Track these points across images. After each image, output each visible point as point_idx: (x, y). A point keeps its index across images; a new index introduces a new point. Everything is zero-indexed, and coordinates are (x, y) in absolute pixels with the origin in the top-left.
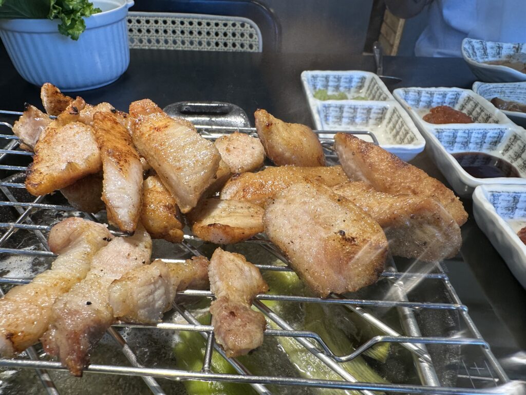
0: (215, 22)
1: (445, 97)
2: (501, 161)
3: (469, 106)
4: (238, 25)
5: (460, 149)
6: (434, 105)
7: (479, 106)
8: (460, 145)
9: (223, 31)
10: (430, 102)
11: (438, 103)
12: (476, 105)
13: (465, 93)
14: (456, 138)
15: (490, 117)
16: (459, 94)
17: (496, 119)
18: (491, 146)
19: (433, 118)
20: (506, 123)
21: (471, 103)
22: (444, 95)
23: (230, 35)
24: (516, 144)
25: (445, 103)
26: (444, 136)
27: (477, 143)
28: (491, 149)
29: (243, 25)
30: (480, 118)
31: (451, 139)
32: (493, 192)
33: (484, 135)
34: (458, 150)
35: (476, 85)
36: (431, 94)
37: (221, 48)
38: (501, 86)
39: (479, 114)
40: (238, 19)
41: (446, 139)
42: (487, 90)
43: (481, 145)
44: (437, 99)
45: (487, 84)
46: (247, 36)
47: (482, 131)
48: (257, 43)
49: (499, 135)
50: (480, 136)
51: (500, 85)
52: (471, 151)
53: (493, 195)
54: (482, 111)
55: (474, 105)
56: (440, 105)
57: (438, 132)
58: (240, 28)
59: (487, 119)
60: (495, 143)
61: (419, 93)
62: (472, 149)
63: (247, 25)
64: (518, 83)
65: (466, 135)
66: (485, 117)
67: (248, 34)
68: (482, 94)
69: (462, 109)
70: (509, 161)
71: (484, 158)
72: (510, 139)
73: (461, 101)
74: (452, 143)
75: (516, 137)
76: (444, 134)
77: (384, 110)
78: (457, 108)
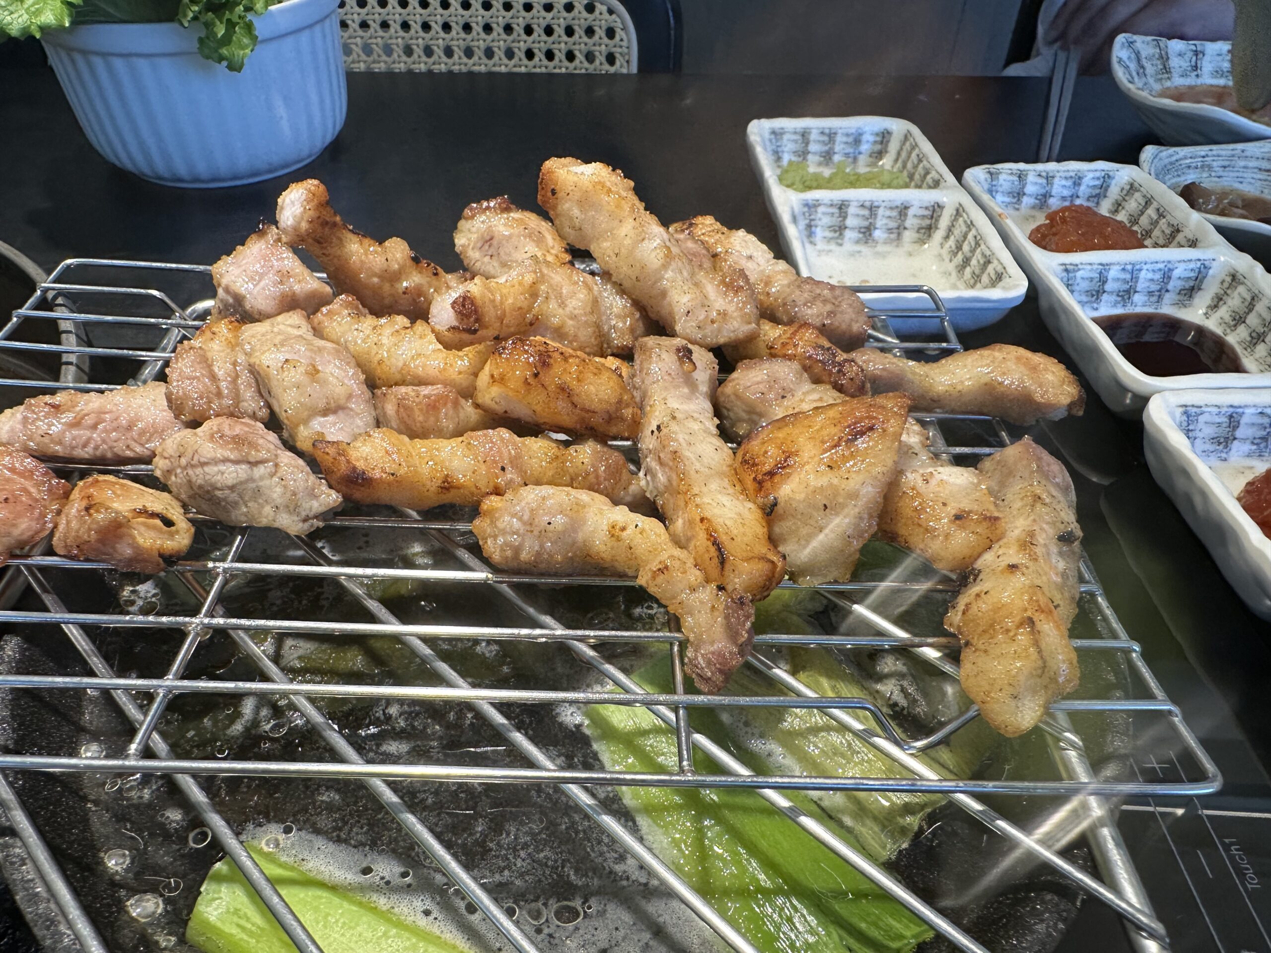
1: (1079, 185)
2: (1202, 332)
3: (1132, 205)
4: (579, 7)
6: (1054, 203)
8: (1114, 298)
9: (544, 24)
11: (1064, 198)
13: (1124, 173)
16: (1109, 177)
17: (1191, 237)
18: (1181, 298)
22: (1077, 181)
23: (559, 31)
24: (1236, 294)
25: (1078, 197)
26: (1079, 280)
27: (1150, 293)
29: (590, 8)
32: (1186, 406)
33: (1167, 276)
34: (1108, 308)
36: (1047, 178)
37: (541, 64)
38: (1203, 153)
39: (1155, 223)
41: (1085, 285)
42: (1171, 163)
43: (1159, 296)
44: (1060, 190)
45: (1172, 150)
46: (600, 33)
47: (1161, 266)
48: (626, 50)
49: (1200, 272)
51: (1202, 150)
52: (1139, 310)
53: (1185, 413)
55: (1143, 202)
56: (1067, 204)
57: (1067, 270)
58: (585, 14)
59: (1172, 237)
60: (1190, 291)
61: (1021, 176)
62: (1140, 305)
63: (600, 8)
64: (1240, 146)
67: (604, 28)
71: (1164, 325)
72: (1222, 282)
73: (1114, 192)
74: (1096, 294)
75: (1235, 278)
76: (1079, 274)
77: (936, 210)
78: (1104, 209)
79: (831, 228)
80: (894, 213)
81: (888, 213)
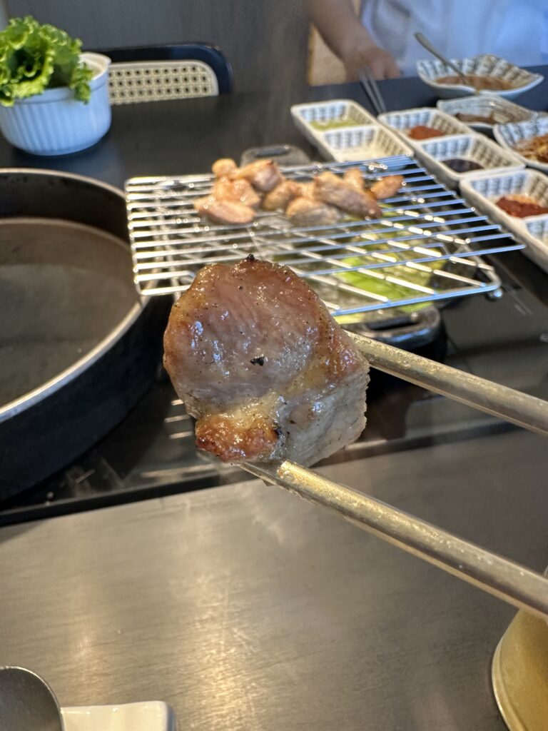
0: (163, 69)
1: (419, 118)
5: (442, 157)
7: (447, 122)
9: (174, 78)
10: (408, 124)
12: (444, 121)
13: (433, 112)
14: (437, 149)
15: (456, 130)
16: (428, 114)
17: (461, 131)
18: (462, 151)
19: (416, 135)
20: (470, 133)
21: (440, 120)
23: (181, 80)
24: (480, 148)
25: (419, 123)
27: (452, 151)
28: (463, 154)
29: (194, 69)
30: (449, 131)
31: (434, 150)
33: (456, 144)
35: (440, 103)
36: (407, 116)
37: (174, 96)
40: (188, 64)
41: (431, 151)
42: (449, 107)
43: (455, 152)
44: (413, 121)
45: (449, 102)
46: (199, 79)
47: (454, 142)
49: (466, 143)
50: (454, 146)
51: (458, 101)
53: (473, 183)
54: (449, 126)
56: (417, 125)
58: (192, 72)
60: (465, 149)
63: (199, 69)
65: (444, 147)
66: (453, 130)
67: (201, 77)
68: (446, 111)
69: (434, 126)
70: (476, 161)
72: (474, 145)
73: (431, 119)
74: (435, 153)
75: (478, 143)
76: (429, 147)
77: (372, 132)
78: (429, 125)
81: (356, 136)
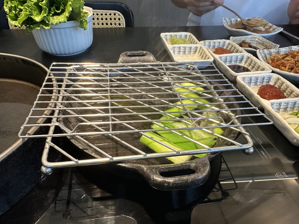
0: (101, 13)
2: (244, 67)
3: (230, 47)
4: (112, 14)
5: (229, 64)
6: (216, 47)
7: (234, 46)
8: (228, 62)
9: (105, 18)
10: (214, 46)
11: (217, 46)
12: (232, 46)
13: (227, 41)
14: (227, 59)
15: (238, 51)
16: (225, 42)
17: (240, 51)
19: (217, 52)
20: (244, 52)
21: (230, 45)
22: (220, 43)
23: (109, 19)
25: (220, 46)
26: (222, 59)
28: (240, 63)
29: (115, 14)
30: (234, 51)
31: (225, 60)
32: (243, 77)
33: (237, 57)
35: (231, 38)
37: (105, 26)
39: (234, 50)
42: (235, 39)
46: (117, 19)
48: (122, 23)
50: (236, 58)
51: (240, 37)
52: (233, 64)
54: (235, 48)
55: (231, 46)
56: (218, 47)
57: (220, 58)
58: (114, 16)
59: (237, 52)
60: (241, 61)
61: (210, 42)
62: (233, 63)
63: (116, 14)
64: (247, 36)
65: (231, 58)
66: (236, 51)
67: (118, 18)
68: (234, 41)
69: (227, 48)
70: (247, 67)
71: (238, 67)
72: (246, 58)
73: (226, 45)
74: (226, 62)
75: (248, 58)
76: (222, 58)
77: (197, 48)
78: (225, 48)
79: (178, 51)
80: (189, 49)
81: (188, 49)
